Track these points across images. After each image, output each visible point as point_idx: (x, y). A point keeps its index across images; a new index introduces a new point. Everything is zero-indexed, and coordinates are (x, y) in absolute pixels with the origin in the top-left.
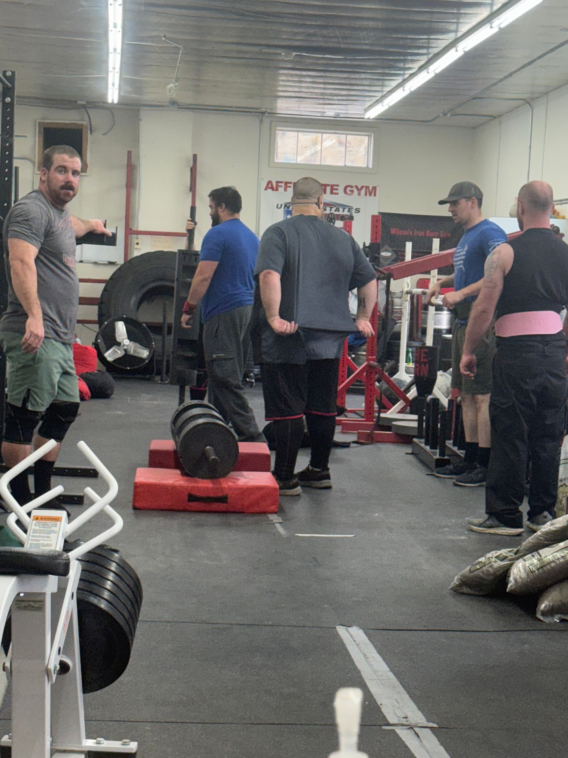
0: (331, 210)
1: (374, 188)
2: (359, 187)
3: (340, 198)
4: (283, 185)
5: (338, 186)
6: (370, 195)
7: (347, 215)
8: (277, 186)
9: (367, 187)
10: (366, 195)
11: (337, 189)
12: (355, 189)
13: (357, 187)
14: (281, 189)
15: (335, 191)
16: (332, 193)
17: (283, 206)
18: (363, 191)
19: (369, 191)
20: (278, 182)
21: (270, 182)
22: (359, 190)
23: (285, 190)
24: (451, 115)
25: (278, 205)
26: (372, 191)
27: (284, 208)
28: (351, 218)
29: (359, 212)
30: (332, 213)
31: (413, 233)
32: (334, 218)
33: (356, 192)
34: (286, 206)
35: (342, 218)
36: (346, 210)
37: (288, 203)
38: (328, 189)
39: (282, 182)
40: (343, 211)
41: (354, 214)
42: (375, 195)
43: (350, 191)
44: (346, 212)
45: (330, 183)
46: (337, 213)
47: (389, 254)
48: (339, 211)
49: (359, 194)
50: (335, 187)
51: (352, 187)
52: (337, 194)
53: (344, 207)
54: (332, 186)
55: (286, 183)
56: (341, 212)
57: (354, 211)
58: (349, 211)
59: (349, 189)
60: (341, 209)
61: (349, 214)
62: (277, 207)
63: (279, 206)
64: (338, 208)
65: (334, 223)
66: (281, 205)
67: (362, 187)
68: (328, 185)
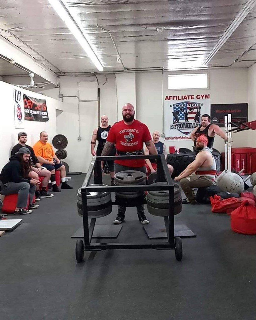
0: (192, 105)
1: (209, 95)
2: (203, 95)
3: (195, 100)
4: (172, 97)
5: (194, 96)
6: (207, 98)
7: (198, 107)
8: (170, 98)
9: (206, 95)
10: (205, 98)
12: (201, 96)
13: (201, 95)
14: (171, 99)
15: (193, 98)
18: (204, 97)
20: (170, 97)
21: (167, 97)
23: (173, 99)
24: (239, 61)
25: (170, 105)
26: (208, 96)
27: (173, 106)
28: (200, 108)
29: (203, 105)
30: (192, 107)
31: (225, 111)
32: (193, 108)
33: (201, 97)
34: (174, 105)
35: (196, 108)
36: (198, 105)
37: (174, 104)
38: (190, 97)
40: (197, 105)
41: (201, 106)
42: (209, 98)
43: (199, 97)
44: (198, 106)
46: (194, 106)
47: (216, 120)
48: (195, 105)
50: (193, 96)
51: (200, 96)
52: (194, 99)
53: (197, 103)
54: (192, 96)
55: (173, 97)
56: (196, 106)
57: (201, 105)
58: (199, 105)
59: (198, 96)
60: (196, 105)
61: (199, 106)
62: (170, 106)
63: (171, 106)
64: (195, 104)
65: (193, 110)
66: (172, 105)
67: (204, 95)
68: (190, 96)
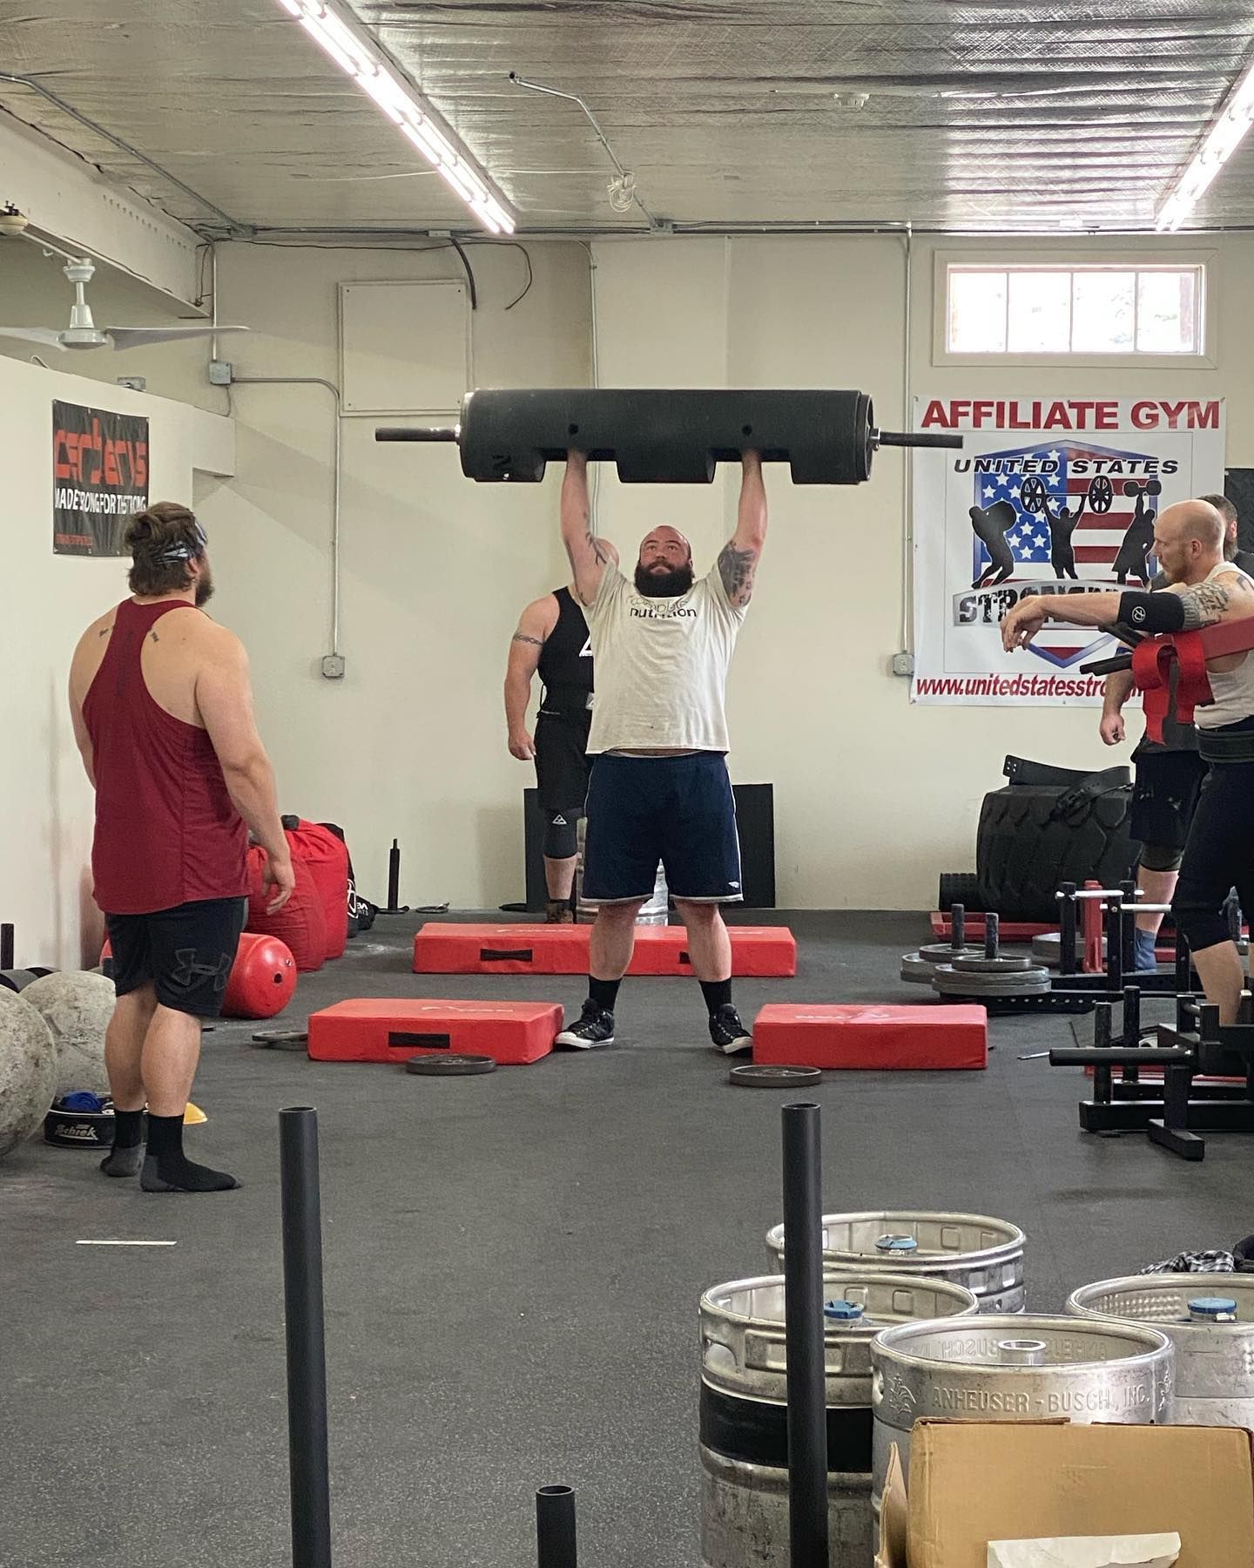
0: (1098, 470)
1: (1214, 407)
2: (1173, 406)
3: (1124, 438)
4: (970, 409)
5: (1115, 405)
6: (1203, 425)
7: (1142, 481)
8: (955, 414)
9: (1194, 405)
10: (1191, 425)
11: (1114, 415)
12: (1160, 411)
13: (1165, 406)
14: (966, 422)
15: (1107, 420)
16: (1100, 425)
17: (973, 465)
18: (1183, 416)
19: (1199, 416)
21: (935, 404)
22: (1172, 413)
23: (977, 423)
25: (958, 462)
26: (1206, 416)
27: (976, 469)
28: (1154, 488)
29: (1174, 469)
30: (1102, 478)
32: (1109, 488)
33: (1164, 418)
34: (979, 463)
35: (1131, 488)
36: (1140, 467)
37: (984, 457)
38: (1090, 414)
39: (967, 404)
40: (1132, 470)
41: (1162, 478)
42: (1215, 425)
43: (1148, 416)
44: (1140, 473)
45: (1095, 400)
46: (1115, 475)
48: (1120, 470)
49: (1173, 424)
50: (1106, 410)
51: (1152, 406)
52: (1115, 426)
53: (1134, 459)
54: (1100, 406)
55: (978, 405)
56: (1125, 474)
57: (1160, 467)
58: (1146, 471)
59: (1144, 412)
60: (1126, 466)
61: (1147, 476)
62: (957, 469)
63: (962, 467)
64: (1119, 464)
65: (1108, 504)
66: (968, 462)
67: (1180, 406)
68: (1090, 405)
